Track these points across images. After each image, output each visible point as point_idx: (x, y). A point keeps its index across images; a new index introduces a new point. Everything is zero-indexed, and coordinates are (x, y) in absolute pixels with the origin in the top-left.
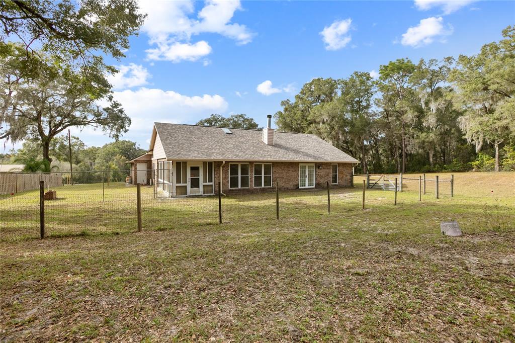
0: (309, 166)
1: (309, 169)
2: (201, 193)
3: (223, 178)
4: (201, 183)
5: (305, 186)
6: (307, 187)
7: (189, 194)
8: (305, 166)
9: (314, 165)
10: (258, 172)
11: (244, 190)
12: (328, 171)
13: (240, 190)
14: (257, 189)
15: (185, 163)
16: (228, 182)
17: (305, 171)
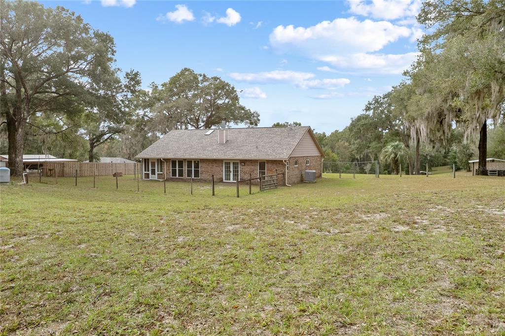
0: (233, 163)
1: (233, 165)
2: (156, 179)
3: (167, 169)
4: (156, 173)
5: (230, 180)
6: (232, 180)
7: (150, 178)
8: (230, 163)
9: (239, 162)
10: (189, 166)
11: (179, 179)
12: (253, 167)
13: (177, 178)
14: (188, 179)
15: (148, 159)
16: (170, 172)
17: (230, 167)
